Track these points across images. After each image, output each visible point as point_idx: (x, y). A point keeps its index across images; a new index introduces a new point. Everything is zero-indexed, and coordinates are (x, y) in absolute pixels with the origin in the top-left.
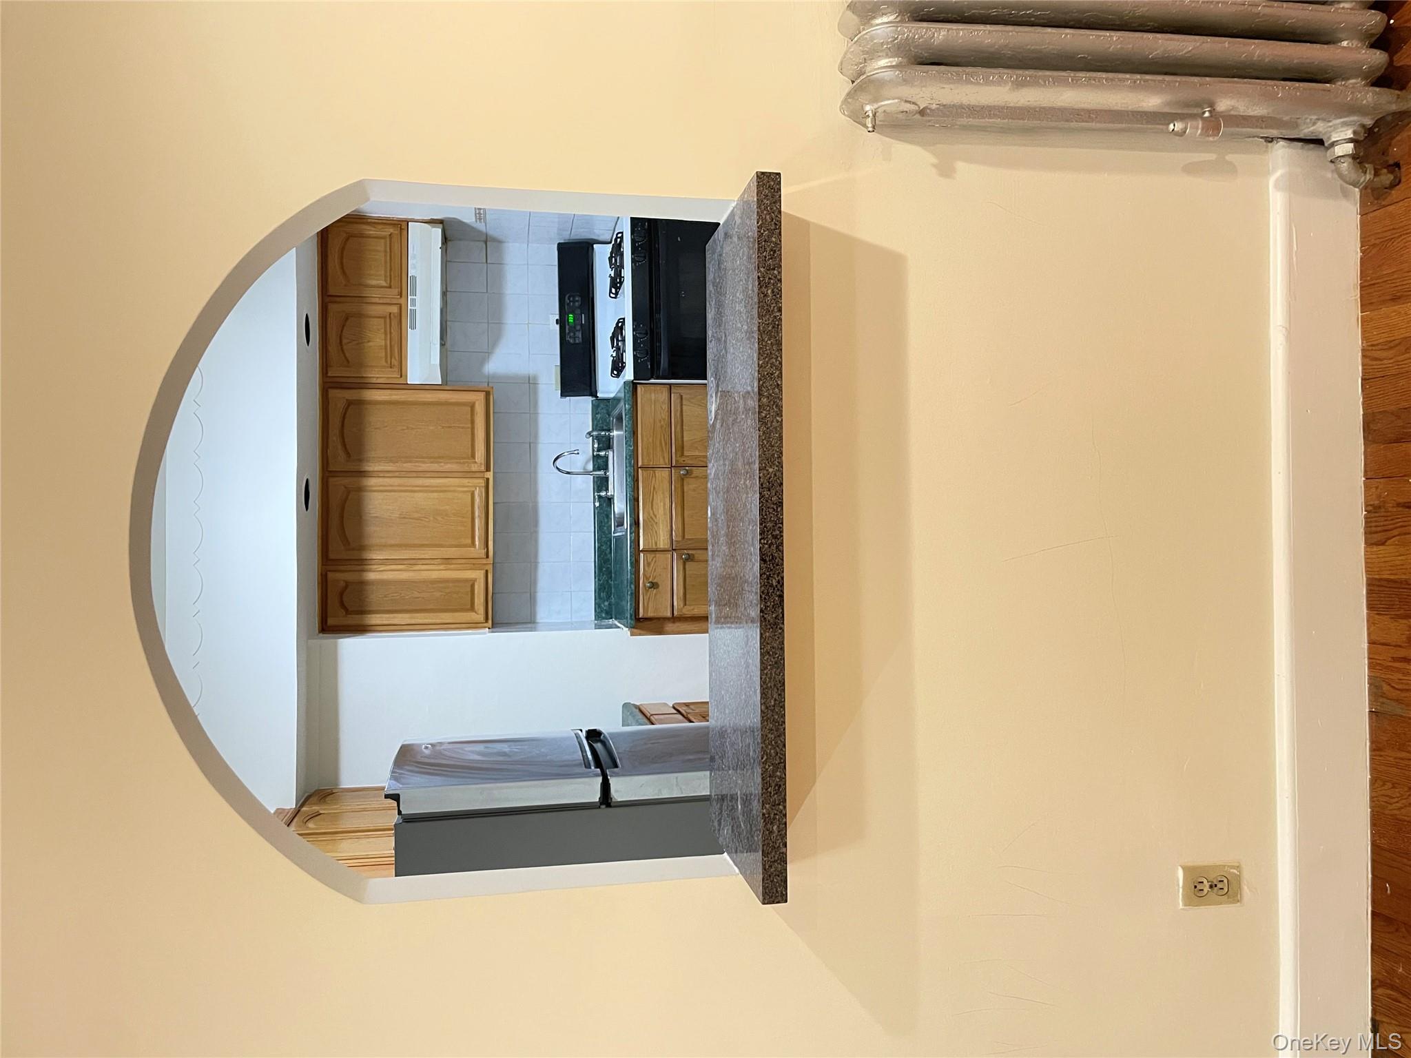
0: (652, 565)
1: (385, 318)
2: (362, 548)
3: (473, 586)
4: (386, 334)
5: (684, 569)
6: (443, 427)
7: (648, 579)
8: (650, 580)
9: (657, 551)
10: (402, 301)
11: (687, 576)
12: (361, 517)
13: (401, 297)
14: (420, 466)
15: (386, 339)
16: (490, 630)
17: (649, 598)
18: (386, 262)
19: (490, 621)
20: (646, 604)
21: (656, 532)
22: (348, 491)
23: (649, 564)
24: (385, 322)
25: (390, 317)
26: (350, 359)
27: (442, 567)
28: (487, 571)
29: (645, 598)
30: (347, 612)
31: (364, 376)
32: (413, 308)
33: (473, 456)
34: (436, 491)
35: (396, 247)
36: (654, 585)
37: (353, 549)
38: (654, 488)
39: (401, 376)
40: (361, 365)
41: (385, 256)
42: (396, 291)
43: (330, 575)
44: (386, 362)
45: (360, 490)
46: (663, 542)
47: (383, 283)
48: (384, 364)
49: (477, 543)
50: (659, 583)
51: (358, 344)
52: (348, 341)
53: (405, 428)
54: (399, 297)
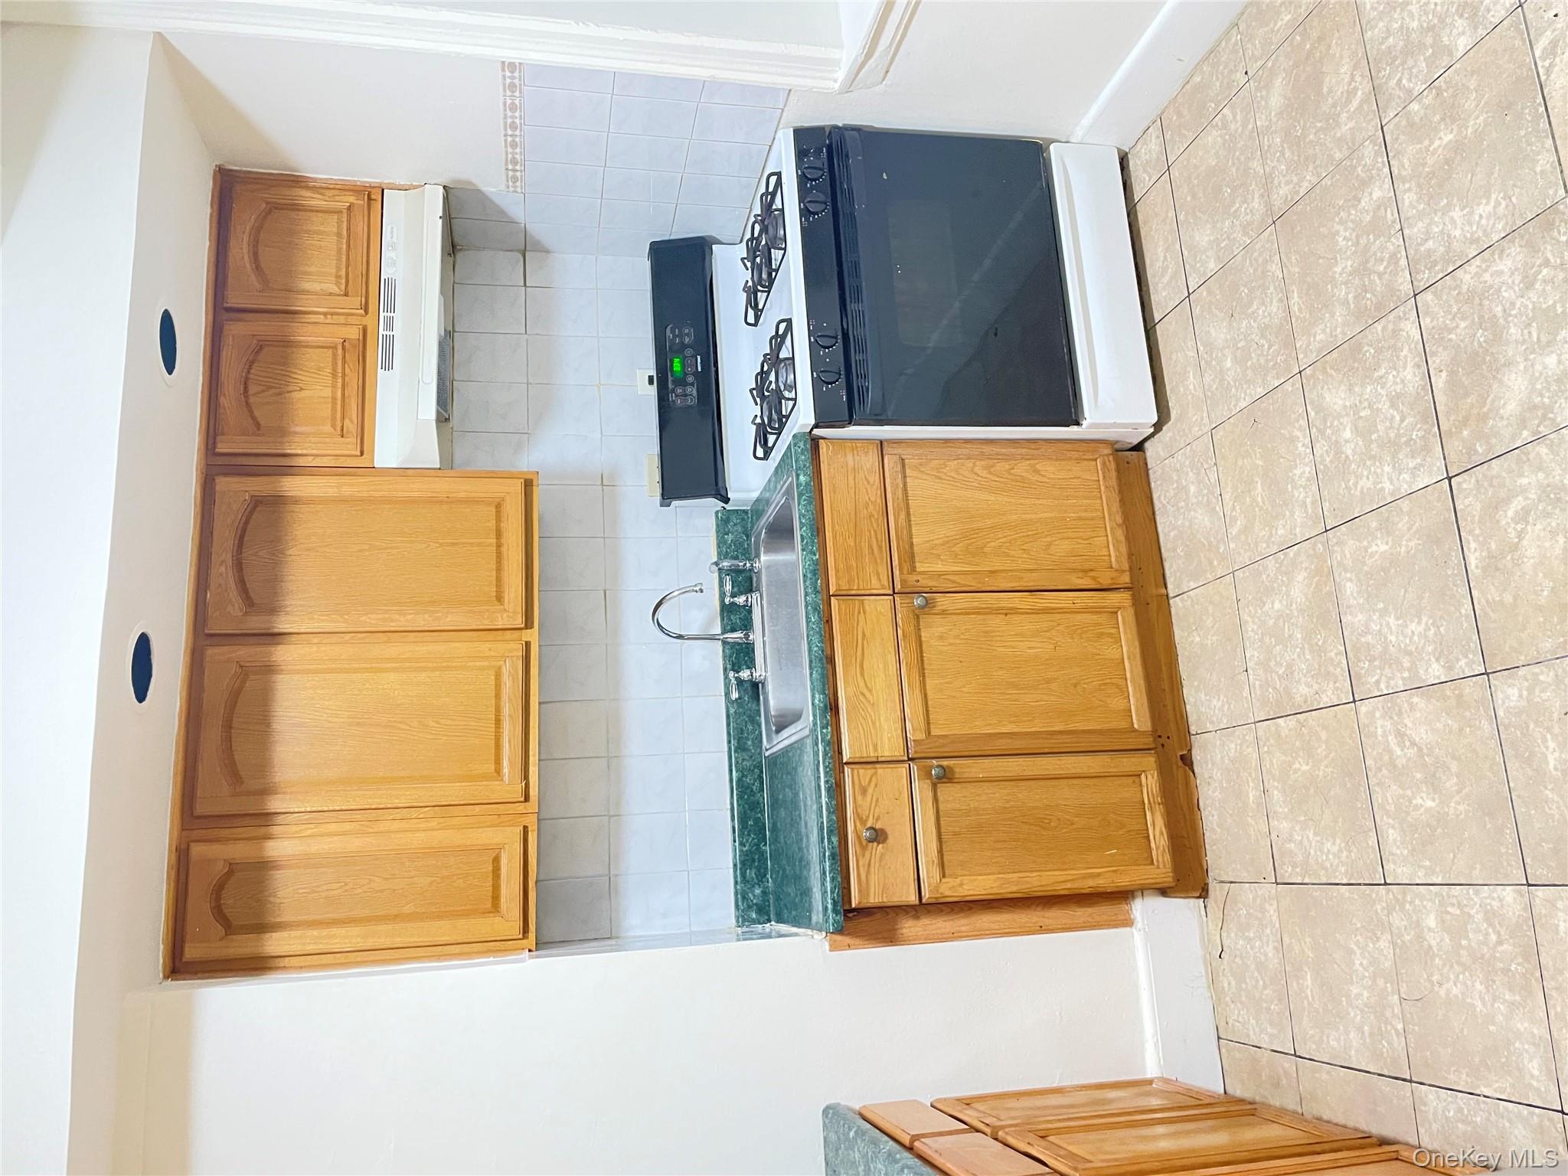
0: (870, 790)
1: (335, 348)
2: (267, 791)
3: (496, 860)
4: (334, 375)
5: (936, 799)
6: (441, 545)
7: (863, 822)
8: (869, 825)
9: (878, 762)
10: (369, 320)
11: (941, 813)
12: (268, 725)
13: (366, 312)
14: (392, 621)
15: (334, 386)
16: (534, 953)
17: (869, 865)
18: (339, 250)
19: (532, 935)
20: (863, 877)
21: (874, 723)
22: (244, 671)
23: (864, 791)
24: (335, 355)
25: (344, 348)
26: (262, 423)
27: (434, 824)
28: (525, 828)
29: (861, 863)
30: (229, 928)
31: (289, 451)
32: (388, 333)
33: (499, 598)
34: (425, 669)
35: (360, 227)
36: (878, 836)
37: (249, 793)
38: (864, 635)
39: (362, 453)
40: (282, 432)
41: (339, 242)
42: (356, 301)
43: (197, 850)
44: (334, 426)
45: (269, 669)
46: (890, 746)
47: (335, 289)
48: (328, 428)
49: (506, 771)
50: (888, 830)
51: (280, 394)
52: (261, 388)
53: (366, 547)
54: (362, 312)
